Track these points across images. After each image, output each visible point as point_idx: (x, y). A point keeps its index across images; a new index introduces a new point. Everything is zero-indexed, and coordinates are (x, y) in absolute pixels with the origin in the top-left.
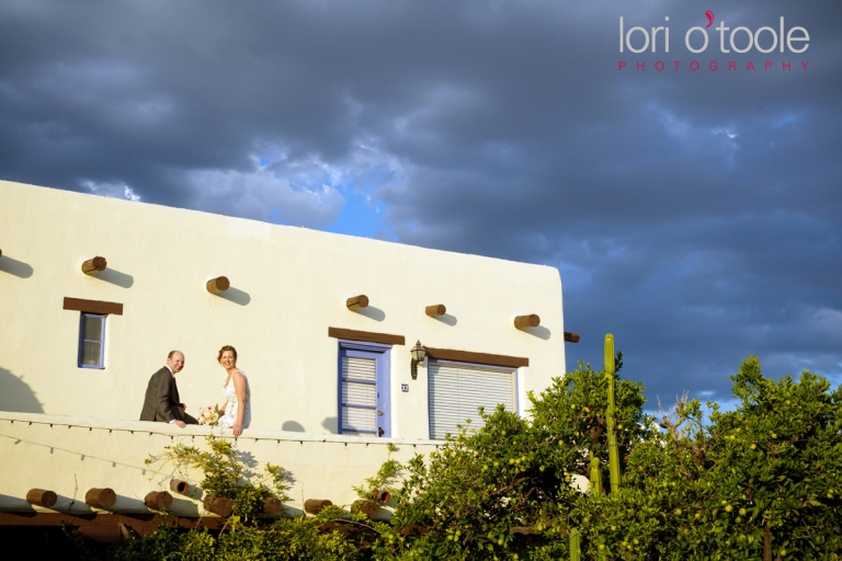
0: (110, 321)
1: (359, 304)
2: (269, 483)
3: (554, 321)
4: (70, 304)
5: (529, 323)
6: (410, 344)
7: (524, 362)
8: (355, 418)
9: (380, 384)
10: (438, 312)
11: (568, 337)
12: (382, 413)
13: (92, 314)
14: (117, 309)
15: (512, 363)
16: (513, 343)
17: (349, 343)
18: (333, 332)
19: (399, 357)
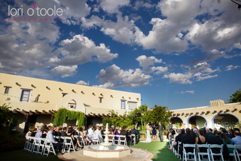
0: (102, 99)
1: (123, 97)
2: (116, 113)
3: (140, 99)
4: (99, 97)
5: (138, 99)
6: (127, 101)
7: (137, 102)
8: (123, 107)
9: (125, 104)
10: (130, 98)
11: (141, 100)
12: (125, 107)
13: (101, 98)
14: (103, 98)
15: (136, 103)
16: (136, 101)
17: (122, 101)
18: (121, 100)
19: (126, 102)
